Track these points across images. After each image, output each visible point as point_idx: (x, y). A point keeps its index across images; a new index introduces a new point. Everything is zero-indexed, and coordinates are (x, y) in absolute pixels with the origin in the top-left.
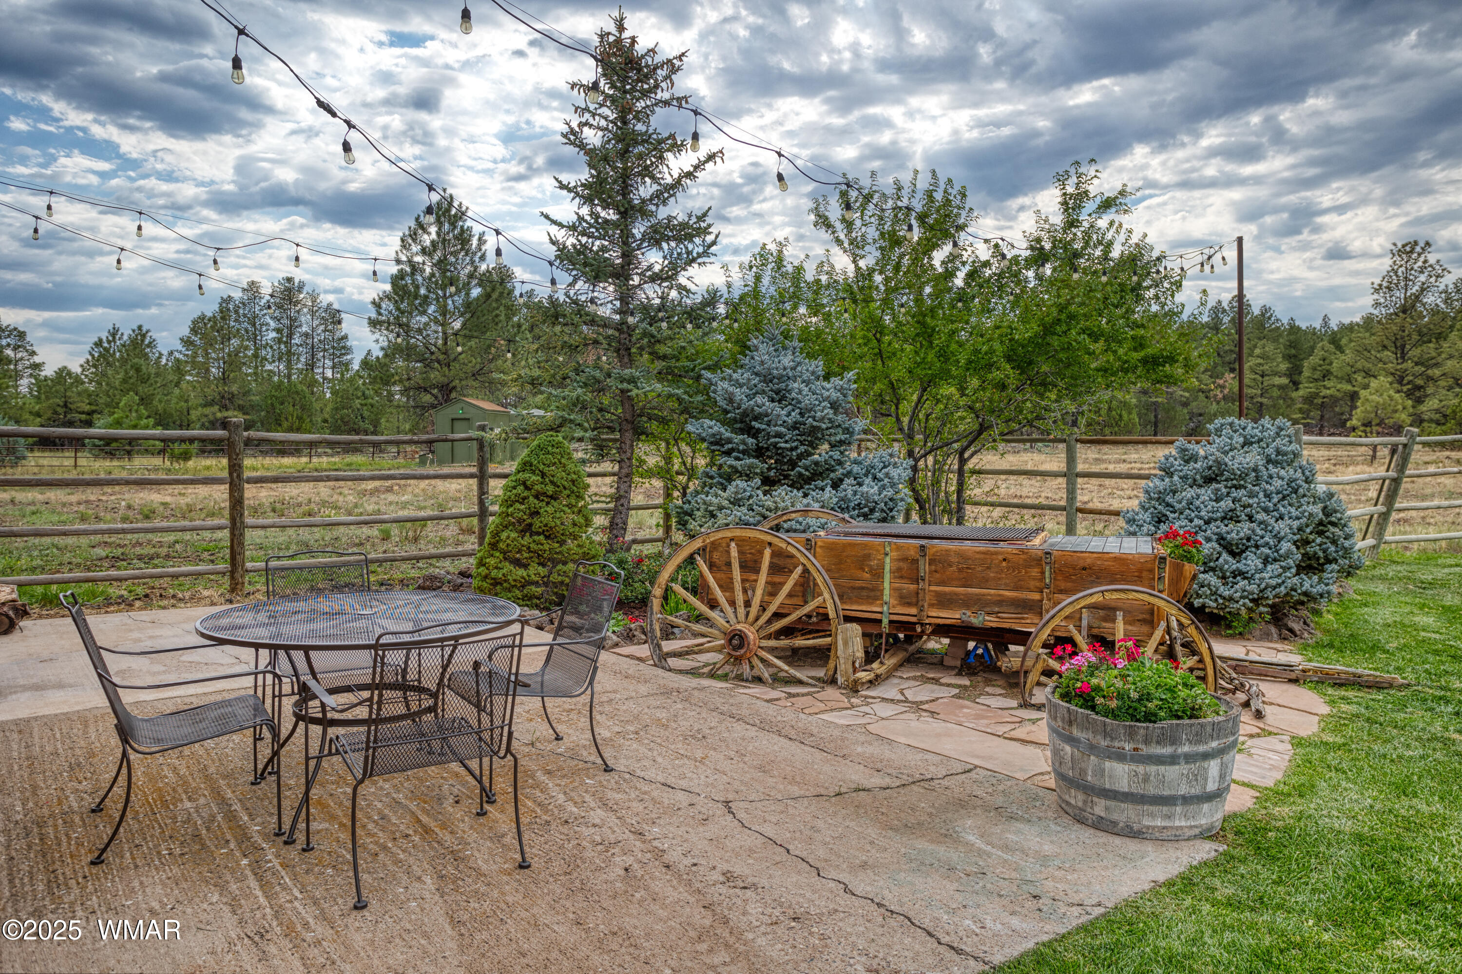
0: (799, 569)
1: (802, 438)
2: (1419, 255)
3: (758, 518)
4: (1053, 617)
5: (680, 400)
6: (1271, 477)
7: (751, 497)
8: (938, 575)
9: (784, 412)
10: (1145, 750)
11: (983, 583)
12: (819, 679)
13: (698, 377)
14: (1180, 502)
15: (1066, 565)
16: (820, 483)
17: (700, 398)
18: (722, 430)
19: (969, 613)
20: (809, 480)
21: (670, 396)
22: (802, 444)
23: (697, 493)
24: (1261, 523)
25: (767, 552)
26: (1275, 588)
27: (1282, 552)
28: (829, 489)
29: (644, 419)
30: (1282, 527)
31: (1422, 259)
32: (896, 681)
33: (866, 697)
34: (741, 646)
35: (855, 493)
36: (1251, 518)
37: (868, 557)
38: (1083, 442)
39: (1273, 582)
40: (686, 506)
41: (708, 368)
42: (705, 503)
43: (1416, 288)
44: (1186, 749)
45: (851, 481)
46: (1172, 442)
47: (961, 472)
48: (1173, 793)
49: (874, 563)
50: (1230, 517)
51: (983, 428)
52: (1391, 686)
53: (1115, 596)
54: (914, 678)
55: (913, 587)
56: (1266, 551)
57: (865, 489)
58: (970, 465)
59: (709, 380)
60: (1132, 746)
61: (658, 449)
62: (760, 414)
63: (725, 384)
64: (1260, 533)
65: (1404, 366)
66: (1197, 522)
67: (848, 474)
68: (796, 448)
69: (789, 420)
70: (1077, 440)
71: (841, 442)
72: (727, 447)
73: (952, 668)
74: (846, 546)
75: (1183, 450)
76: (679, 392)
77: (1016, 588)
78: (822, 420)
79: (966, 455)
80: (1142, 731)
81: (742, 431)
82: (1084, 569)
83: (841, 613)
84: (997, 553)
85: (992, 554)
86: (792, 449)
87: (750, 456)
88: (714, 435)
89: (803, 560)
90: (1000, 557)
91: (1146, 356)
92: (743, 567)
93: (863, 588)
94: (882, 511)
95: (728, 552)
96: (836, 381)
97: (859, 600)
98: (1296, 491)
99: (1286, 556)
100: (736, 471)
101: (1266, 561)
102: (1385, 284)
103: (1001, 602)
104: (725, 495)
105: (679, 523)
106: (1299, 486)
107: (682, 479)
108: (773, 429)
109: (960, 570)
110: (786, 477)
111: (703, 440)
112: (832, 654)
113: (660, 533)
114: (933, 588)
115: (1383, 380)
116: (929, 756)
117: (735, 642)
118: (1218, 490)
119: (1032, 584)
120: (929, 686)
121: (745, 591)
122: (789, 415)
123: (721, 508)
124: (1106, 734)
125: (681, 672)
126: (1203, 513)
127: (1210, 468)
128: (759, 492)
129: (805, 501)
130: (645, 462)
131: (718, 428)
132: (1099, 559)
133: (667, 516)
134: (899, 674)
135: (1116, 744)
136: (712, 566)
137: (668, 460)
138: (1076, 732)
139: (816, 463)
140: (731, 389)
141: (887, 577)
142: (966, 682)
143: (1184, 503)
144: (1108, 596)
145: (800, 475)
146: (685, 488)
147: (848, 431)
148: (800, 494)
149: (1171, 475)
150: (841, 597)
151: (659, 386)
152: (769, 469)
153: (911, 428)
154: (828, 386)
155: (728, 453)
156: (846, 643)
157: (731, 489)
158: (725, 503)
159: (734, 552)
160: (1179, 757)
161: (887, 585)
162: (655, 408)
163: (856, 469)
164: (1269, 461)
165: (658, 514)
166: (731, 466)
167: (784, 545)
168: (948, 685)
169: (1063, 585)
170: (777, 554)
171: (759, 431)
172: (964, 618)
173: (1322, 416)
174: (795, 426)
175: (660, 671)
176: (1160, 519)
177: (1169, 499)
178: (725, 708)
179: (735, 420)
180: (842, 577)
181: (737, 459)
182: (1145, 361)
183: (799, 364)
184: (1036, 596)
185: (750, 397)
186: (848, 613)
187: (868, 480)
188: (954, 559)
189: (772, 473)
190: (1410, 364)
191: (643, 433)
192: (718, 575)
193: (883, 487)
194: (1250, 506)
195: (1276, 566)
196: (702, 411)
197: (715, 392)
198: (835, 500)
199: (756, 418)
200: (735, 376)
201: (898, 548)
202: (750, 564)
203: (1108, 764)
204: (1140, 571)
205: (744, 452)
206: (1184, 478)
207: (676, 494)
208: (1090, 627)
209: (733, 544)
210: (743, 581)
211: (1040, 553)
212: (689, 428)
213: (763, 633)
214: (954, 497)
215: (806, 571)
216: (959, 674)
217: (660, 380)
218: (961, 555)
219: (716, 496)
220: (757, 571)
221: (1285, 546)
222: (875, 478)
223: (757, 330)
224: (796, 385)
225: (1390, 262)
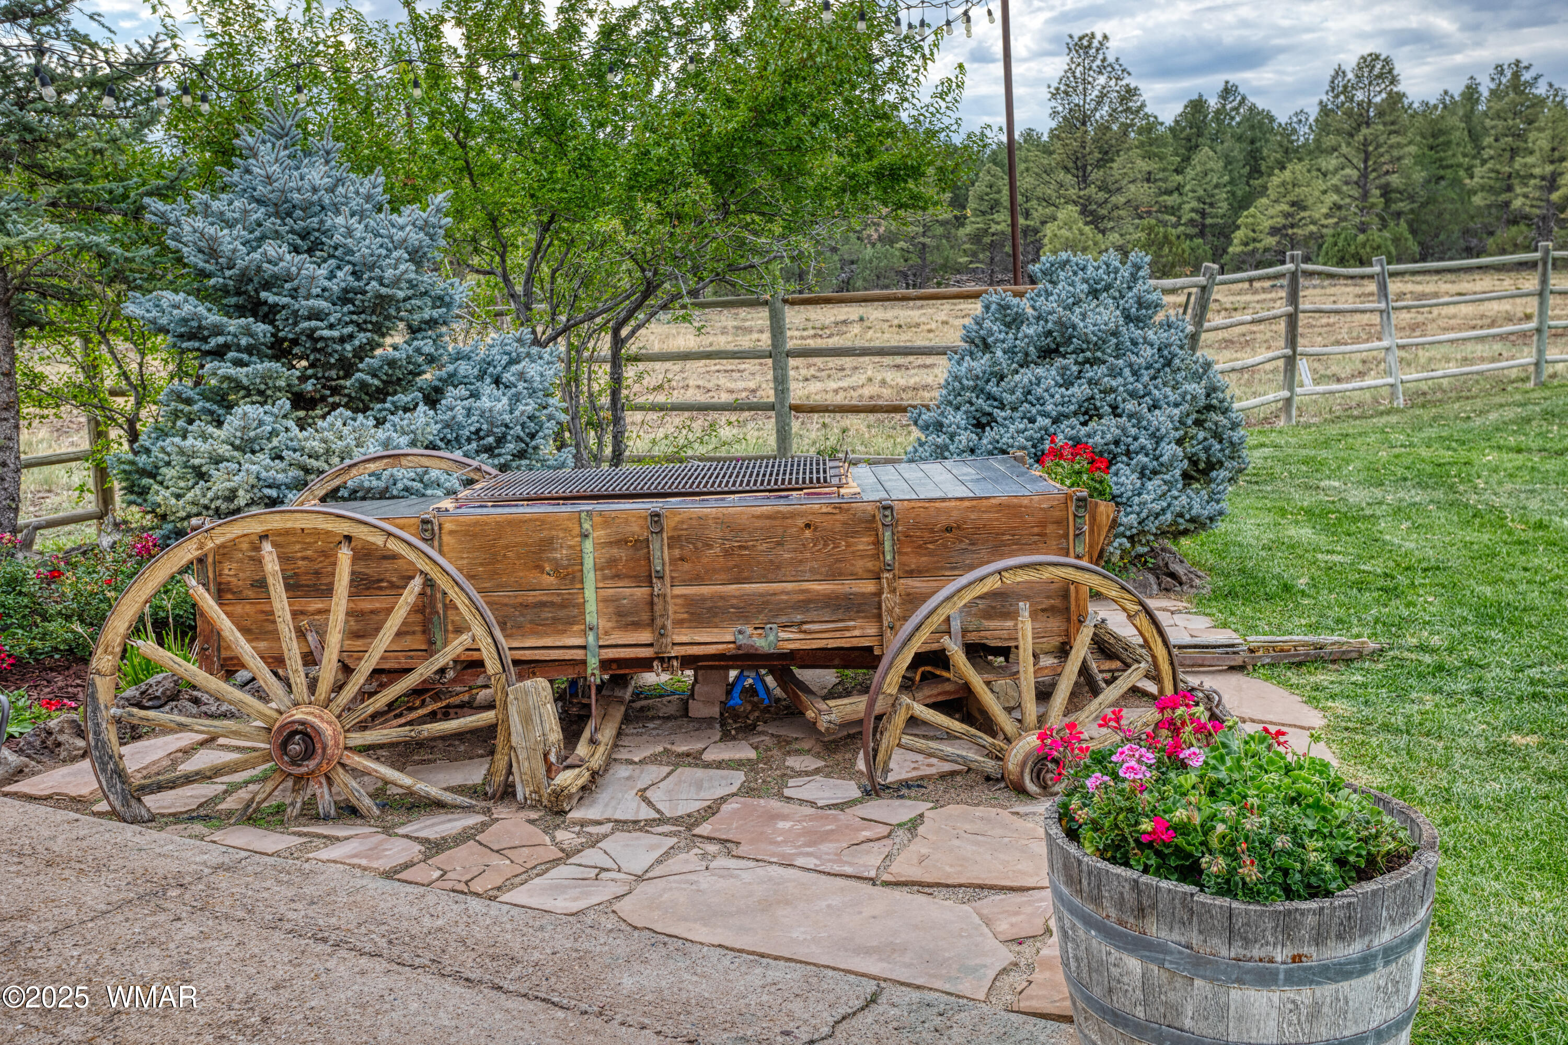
0: (416, 584)
1: (360, 319)
2: (1098, 50)
3: (294, 473)
4: (918, 628)
5: (102, 256)
6: (1134, 343)
7: (274, 433)
8: (686, 566)
9: (323, 272)
10: (1315, 956)
11: (772, 572)
12: (472, 791)
13: (137, 213)
14: (1013, 392)
15: (917, 526)
16: (402, 399)
17: (147, 251)
18: (201, 310)
19: (749, 630)
20: (381, 394)
21: (83, 248)
22: (361, 329)
23: (161, 433)
24: (1130, 416)
25: (345, 555)
26: (1157, 516)
27: (1164, 459)
28: (422, 408)
29: (32, 295)
30: (1161, 419)
31: (1100, 57)
32: (622, 771)
33: (583, 823)
34: (309, 754)
35: (469, 412)
36: (1115, 411)
37: (548, 544)
38: (793, 303)
39: (1157, 507)
40: (142, 460)
41: (157, 193)
42: (181, 452)
43: (1096, 93)
44: (1386, 937)
45: (462, 391)
46: (976, 296)
47: (617, 361)
48: (1362, 1028)
49: (561, 554)
50: (1088, 412)
51: (650, 289)
52: (1361, 656)
53: (1022, 577)
54: (654, 759)
55: (641, 592)
56: (1142, 458)
57: (485, 403)
58: (632, 347)
59: (163, 215)
60: (1289, 951)
61: (68, 352)
62: (275, 277)
63: (199, 223)
64: (1133, 431)
65: (1086, 192)
66: (1042, 421)
67: (451, 380)
68: (351, 337)
69: (335, 287)
70: (785, 301)
71: (432, 323)
72: (213, 342)
73: (708, 722)
74: (502, 526)
75: (1003, 307)
76: (102, 239)
77: (833, 575)
78: (396, 283)
79: (624, 332)
80: (1310, 920)
81: (241, 311)
82: (949, 529)
83: (509, 656)
84: (793, 515)
85: (784, 516)
86: (342, 340)
87: (262, 357)
88: (185, 321)
89: (422, 564)
90: (800, 522)
91: (882, 167)
92: (293, 587)
93: (543, 604)
94: (519, 439)
95: (259, 561)
96: (411, 213)
97: (538, 627)
98: (1168, 363)
99: (1169, 467)
100: (239, 386)
101: (1144, 474)
102: (1062, 88)
103: (806, 603)
104: (222, 433)
105: (130, 490)
106: (1175, 355)
107: (124, 403)
108: (304, 305)
109: (727, 553)
110: (335, 391)
111: (164, 330)
112: (500, 741)
113: (90, 503)
114: (678, 591)
115: (1070, 212)
116: (777, 972)
117: (295, 748)
118: (1065, 368)
119: (860, 565)
120: (687, 773)
121: (301, 634)
122: (331, 276)
123: (217, 460)
124: (1231, 934)
125: (177, 818)
126: (1049, 407)
127: (1050, 333)
128: (291, 424)
129: (381, 434)
130: (43, 378)
131: (191, 307)
132: (972, 509)
133: (102, 474)
134: (623, 755)
135: (1256, 952)
136: (221, 592)
137: (91, 369)
138: (1155, 930)
139: (392, 363)
140: (211, 230)
141: (590, 578)
142: (744, 751)
143: (1019, 393)
144: (1009, 578)
145: (363, 385)
146: (132, 423)
147: (441, 301)
148: (372, 422)
149: (986, 347)
150: (503, 625)
151: (55, 227)
152: (303, 379)
153: (528, 293)
154: (401, 221)
155: (219, 353)
156: (527, 720)
157: (233, 422)
158: (225, 450)
159: (272, 564)
160: (1374, 956)
161: (590, 593)
162: (53, 274)
163: (464, 368)
164: (1128, 318)
165: (83, 474)
166: (228, 378)
167: (379, 540)
168: (719, 765)
169: (913, 562)
170: (364, 554)
171: (275, 309)
172: (741, 640)
173: (992, 259)
174: (345, 297)
175: (129, 831)
176: (981, 424)
177: (992, 388)
178: (297, 915)
179: (225, 291)
180: (500, 587)
181: (239, 363)
182: (879, 175)
183: (339, 181)
184: (869, 587)
185: (252, 245)
186: (519, 655)
187: (487, 388)
188: (715, 533)
189: (309, 386)
190: (1093, 189)
191: (31, 323)
192: (238, 609)
193: (516, 398)
194: (1113, 390)
195: (1157, 482)
196: (152, 277)
197: (177, 238)
198: (435, 428)
199: (267, 285)
200: (215, 205)
201: (608, 521)
202: (304, 580)
203: (1236, 994)
204: (1043, 524)
205: (249, 350)
206: (1010, 352)
207: (114, 433)
208: (965, 631)
209: (267, 547)
210: (294, 614)
211: (870, 508)
212: (130, 309)
213: (352, 719)
214: (605, 400)
215: (429, 583)
216: (726, 737)
217: (55, 218)
218: (728, 525)
219: (204, 437)
220: (327, 592)
221: (1169, 450)
222: (497, 381)
223: (247, 119)
224: (340, 220)
225: (1067, 59)
